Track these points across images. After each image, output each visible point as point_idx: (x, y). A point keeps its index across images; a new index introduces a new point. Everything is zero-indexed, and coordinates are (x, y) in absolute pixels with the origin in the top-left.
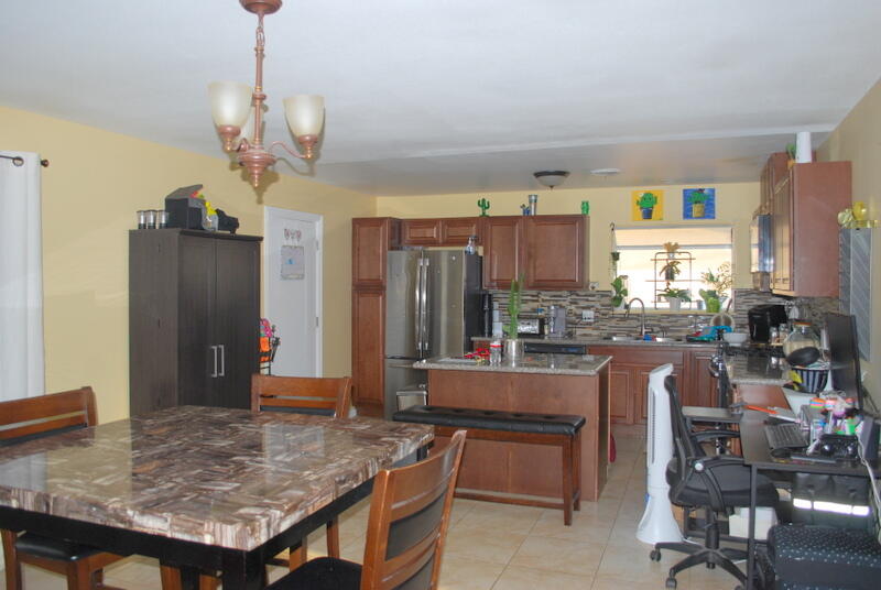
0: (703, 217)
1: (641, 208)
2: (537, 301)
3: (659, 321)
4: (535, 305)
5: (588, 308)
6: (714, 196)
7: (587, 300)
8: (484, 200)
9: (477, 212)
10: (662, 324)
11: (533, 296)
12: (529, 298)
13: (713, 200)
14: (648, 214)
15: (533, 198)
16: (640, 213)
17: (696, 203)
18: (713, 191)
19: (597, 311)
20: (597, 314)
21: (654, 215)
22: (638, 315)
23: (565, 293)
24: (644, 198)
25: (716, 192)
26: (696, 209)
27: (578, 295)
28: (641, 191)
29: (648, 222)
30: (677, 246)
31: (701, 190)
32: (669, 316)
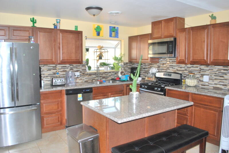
0: (115, 37)
1: (96, 31)
2: (55, 69)
3: (102, 74)
4: (55, 71)
5: (77, 71)
6: (118, 30)
7: (77, 68)
8: (33, 18)
9: (30, 24)
10: (103, 76)
11: (53, 67)
12: (52, 68)
13: (118, 31)
14: (98, 34)
15: (58, 21)
16: (95, 33)
17: (113, 31)
18: (118, 28)
19: (81, 72)
20: (81, 74)
21: (100, 35)
22: (95, 73)
23: (68, 65)
24: (97, 28)
25: (119, 28)
26: (113, 34)
27: (73, 66)
28: (96, 25)
29: (98, 37)
30: (102, 47)
31: (115, 27)
32: (105, 73)
